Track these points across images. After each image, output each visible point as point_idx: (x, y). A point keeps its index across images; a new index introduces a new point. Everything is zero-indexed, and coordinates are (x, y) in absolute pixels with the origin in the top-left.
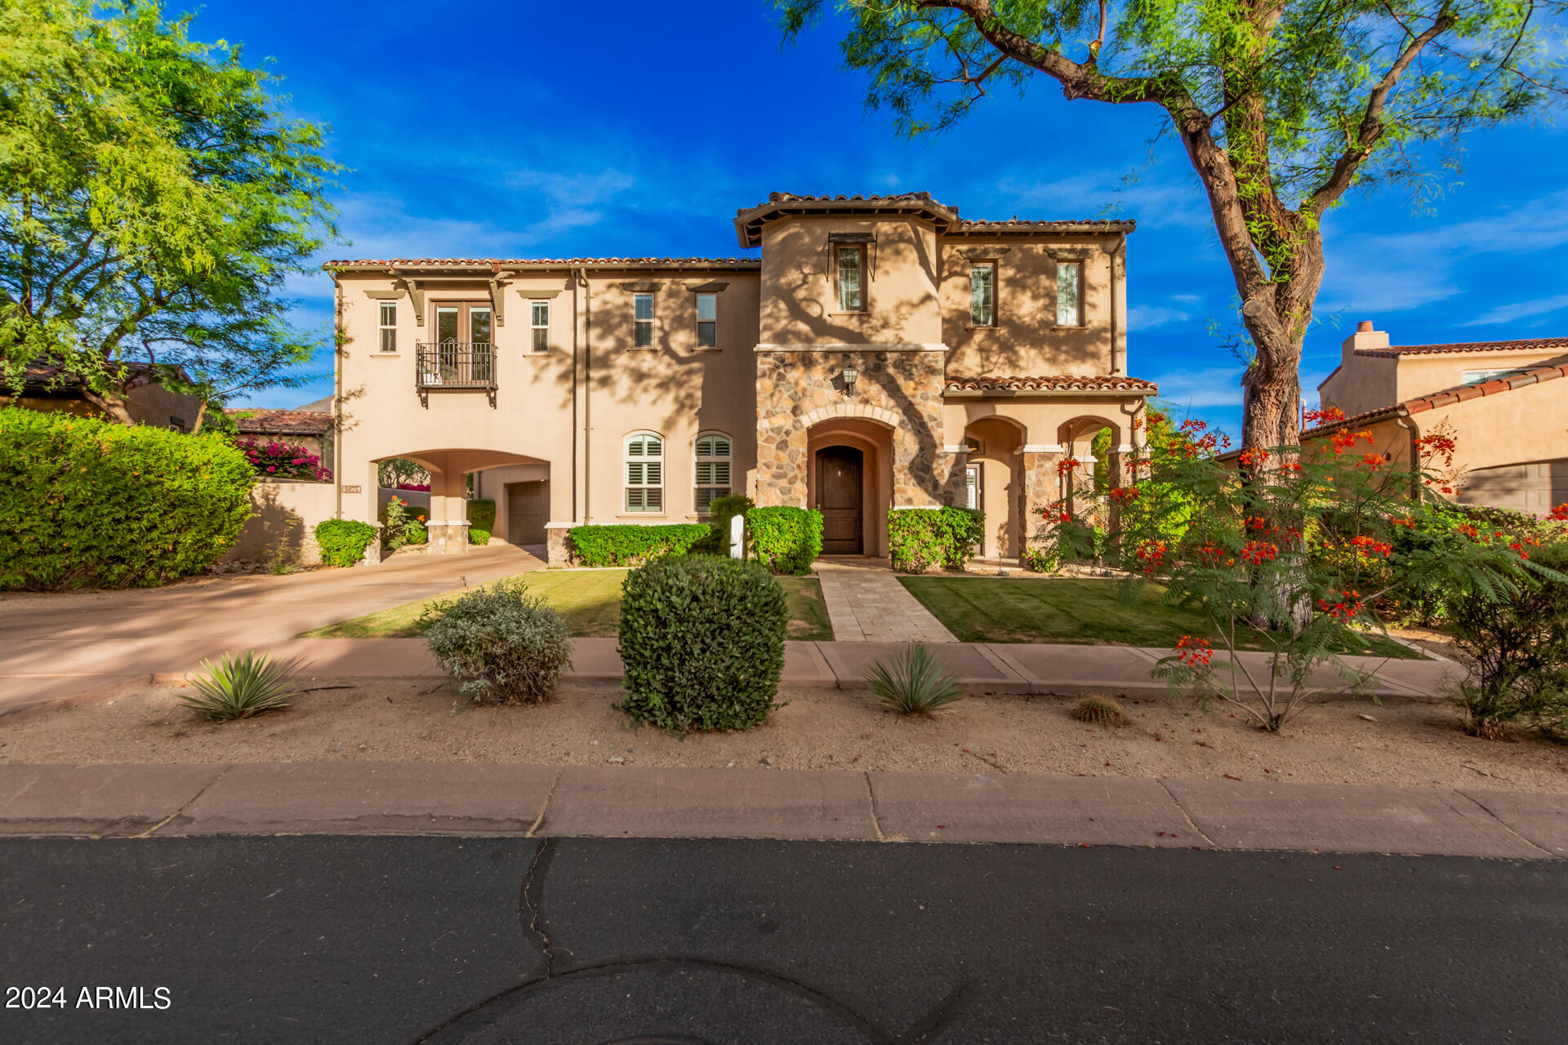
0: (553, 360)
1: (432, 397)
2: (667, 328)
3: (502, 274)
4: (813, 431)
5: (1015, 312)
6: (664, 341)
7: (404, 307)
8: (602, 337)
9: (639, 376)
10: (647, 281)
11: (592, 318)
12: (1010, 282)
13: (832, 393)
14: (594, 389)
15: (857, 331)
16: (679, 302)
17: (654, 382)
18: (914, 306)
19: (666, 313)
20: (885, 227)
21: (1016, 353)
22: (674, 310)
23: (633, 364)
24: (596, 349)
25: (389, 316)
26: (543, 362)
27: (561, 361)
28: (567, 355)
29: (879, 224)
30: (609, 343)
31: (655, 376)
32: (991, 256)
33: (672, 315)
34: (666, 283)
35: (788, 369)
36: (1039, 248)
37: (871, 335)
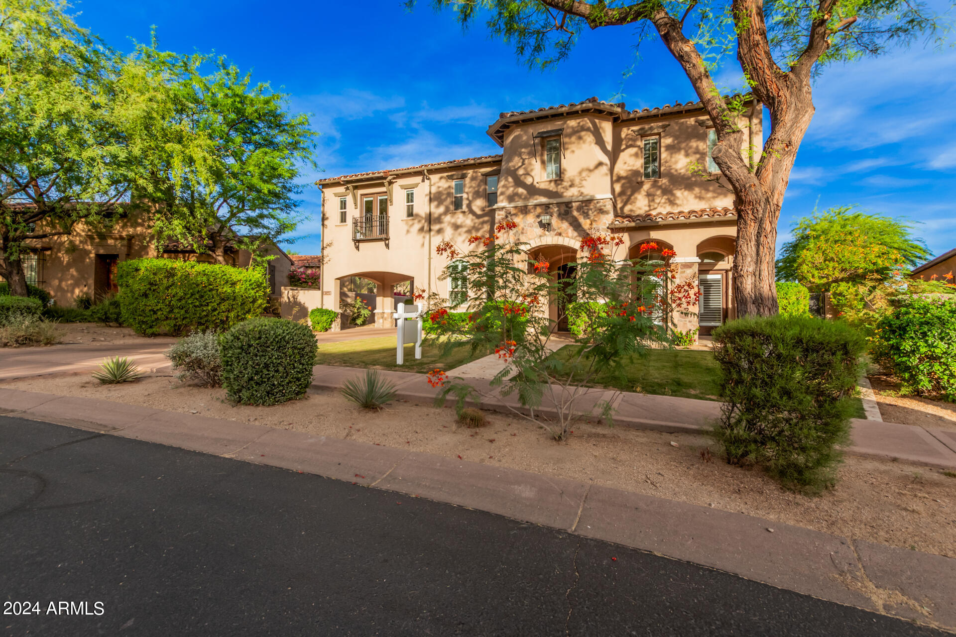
0: (416, 221)
1: (361, 245)
2: (470, 198)
3: (390, 178)
5: (674, 166)
6: (469, 206)
7: (349, 199)
8: (438, 206)
9: (456, 227)
10: (460, 173)
11: (432, 196)
12: (669, 148)
13: (539, 231)
14: (434, 236)
15: (554, 190)
16: (477, 183)
17: (465, 229)
18: (591, 171)
19: (470, 190)
20: (572, 123)
21: (673, 195)
22: (474, 188)
23: (453, 221)
24: (434, 213)
25: (343, 205)
26: (411, 223)
27: (419, 221)
28: (422, 217)
29: (568, 122)
30: (442, 209)
31: (465, 226)
32: (656, 131)
33: (473, 191)
34: (470, 172)
35: (513, 217)
36: (692, 121)
37: (563, 193)
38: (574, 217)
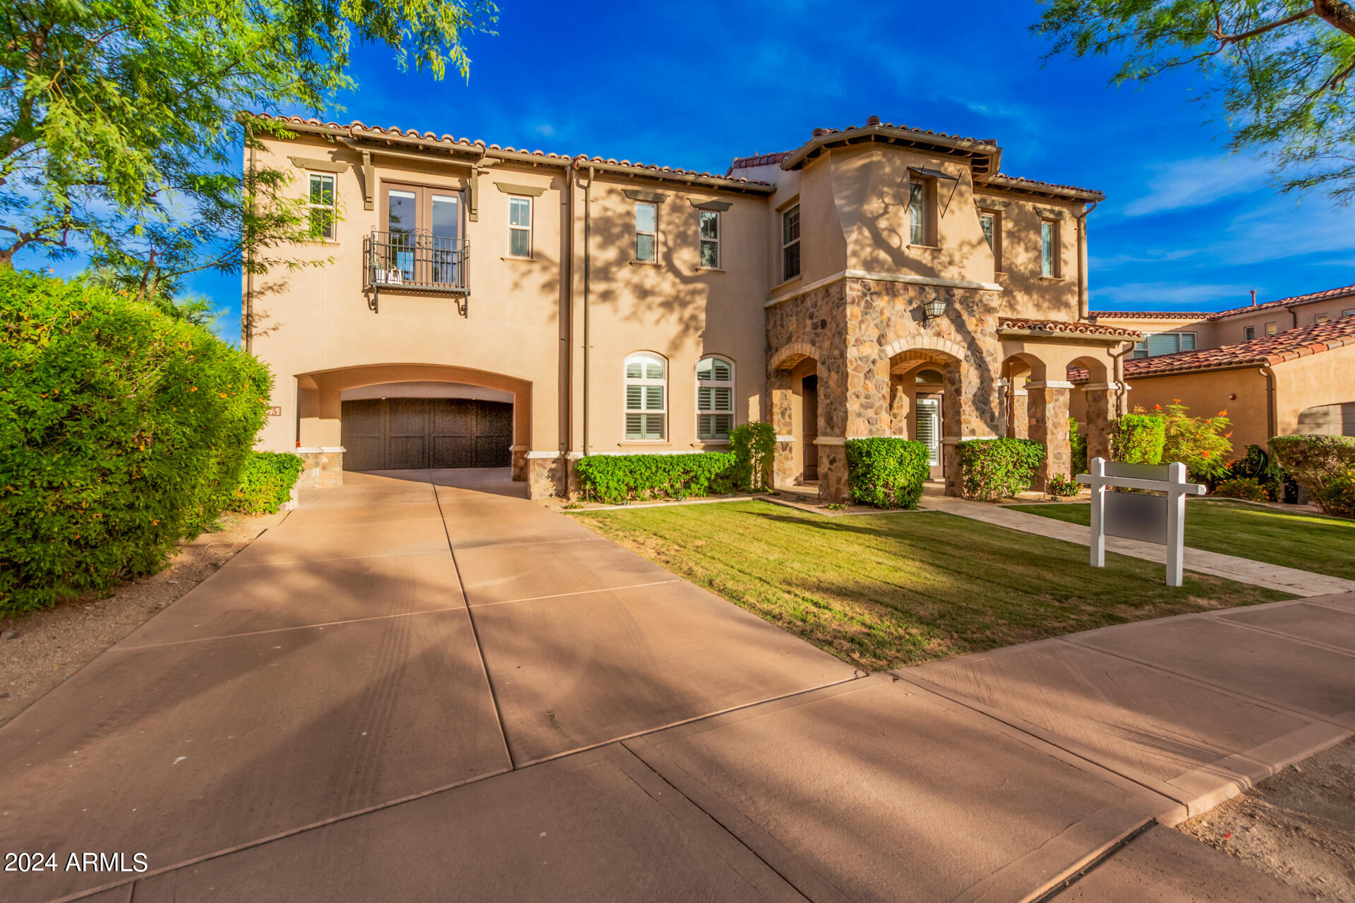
0: (536, 267)
1: (382, 298)
2: (670, 243)
3: (485, 161)
4: (895, 360)
5: (1014, 260)
6: (668, 257)
7: (344, 182)
8: (603, 246)
9: (643, 293)
10: (650, 190)
11: (591, 223)
12: (1011, 234)
13: (912, 325)
14: (594, 303)
15: (930, 265)
16: (683, 218)
17: (659, 300)
18: (973, 246)
19: (670, 228)
20: (951, 168)
21: (1014, 297)
22: (678, 226)
23: (636, 279)
24: (595, 259)
25: (323, 192)
26: (524, 267)
27: (545, 269)
28: (552, 263)
29: (946, 164)
30: (611, 254)
31: (659, 294)
32: (997, 208)
33: (676, 231)
34: (670, 195)
35: (874, 297)
36: (1029, 206)
37: (940, 271)
38: (956, 310)
